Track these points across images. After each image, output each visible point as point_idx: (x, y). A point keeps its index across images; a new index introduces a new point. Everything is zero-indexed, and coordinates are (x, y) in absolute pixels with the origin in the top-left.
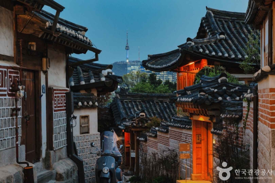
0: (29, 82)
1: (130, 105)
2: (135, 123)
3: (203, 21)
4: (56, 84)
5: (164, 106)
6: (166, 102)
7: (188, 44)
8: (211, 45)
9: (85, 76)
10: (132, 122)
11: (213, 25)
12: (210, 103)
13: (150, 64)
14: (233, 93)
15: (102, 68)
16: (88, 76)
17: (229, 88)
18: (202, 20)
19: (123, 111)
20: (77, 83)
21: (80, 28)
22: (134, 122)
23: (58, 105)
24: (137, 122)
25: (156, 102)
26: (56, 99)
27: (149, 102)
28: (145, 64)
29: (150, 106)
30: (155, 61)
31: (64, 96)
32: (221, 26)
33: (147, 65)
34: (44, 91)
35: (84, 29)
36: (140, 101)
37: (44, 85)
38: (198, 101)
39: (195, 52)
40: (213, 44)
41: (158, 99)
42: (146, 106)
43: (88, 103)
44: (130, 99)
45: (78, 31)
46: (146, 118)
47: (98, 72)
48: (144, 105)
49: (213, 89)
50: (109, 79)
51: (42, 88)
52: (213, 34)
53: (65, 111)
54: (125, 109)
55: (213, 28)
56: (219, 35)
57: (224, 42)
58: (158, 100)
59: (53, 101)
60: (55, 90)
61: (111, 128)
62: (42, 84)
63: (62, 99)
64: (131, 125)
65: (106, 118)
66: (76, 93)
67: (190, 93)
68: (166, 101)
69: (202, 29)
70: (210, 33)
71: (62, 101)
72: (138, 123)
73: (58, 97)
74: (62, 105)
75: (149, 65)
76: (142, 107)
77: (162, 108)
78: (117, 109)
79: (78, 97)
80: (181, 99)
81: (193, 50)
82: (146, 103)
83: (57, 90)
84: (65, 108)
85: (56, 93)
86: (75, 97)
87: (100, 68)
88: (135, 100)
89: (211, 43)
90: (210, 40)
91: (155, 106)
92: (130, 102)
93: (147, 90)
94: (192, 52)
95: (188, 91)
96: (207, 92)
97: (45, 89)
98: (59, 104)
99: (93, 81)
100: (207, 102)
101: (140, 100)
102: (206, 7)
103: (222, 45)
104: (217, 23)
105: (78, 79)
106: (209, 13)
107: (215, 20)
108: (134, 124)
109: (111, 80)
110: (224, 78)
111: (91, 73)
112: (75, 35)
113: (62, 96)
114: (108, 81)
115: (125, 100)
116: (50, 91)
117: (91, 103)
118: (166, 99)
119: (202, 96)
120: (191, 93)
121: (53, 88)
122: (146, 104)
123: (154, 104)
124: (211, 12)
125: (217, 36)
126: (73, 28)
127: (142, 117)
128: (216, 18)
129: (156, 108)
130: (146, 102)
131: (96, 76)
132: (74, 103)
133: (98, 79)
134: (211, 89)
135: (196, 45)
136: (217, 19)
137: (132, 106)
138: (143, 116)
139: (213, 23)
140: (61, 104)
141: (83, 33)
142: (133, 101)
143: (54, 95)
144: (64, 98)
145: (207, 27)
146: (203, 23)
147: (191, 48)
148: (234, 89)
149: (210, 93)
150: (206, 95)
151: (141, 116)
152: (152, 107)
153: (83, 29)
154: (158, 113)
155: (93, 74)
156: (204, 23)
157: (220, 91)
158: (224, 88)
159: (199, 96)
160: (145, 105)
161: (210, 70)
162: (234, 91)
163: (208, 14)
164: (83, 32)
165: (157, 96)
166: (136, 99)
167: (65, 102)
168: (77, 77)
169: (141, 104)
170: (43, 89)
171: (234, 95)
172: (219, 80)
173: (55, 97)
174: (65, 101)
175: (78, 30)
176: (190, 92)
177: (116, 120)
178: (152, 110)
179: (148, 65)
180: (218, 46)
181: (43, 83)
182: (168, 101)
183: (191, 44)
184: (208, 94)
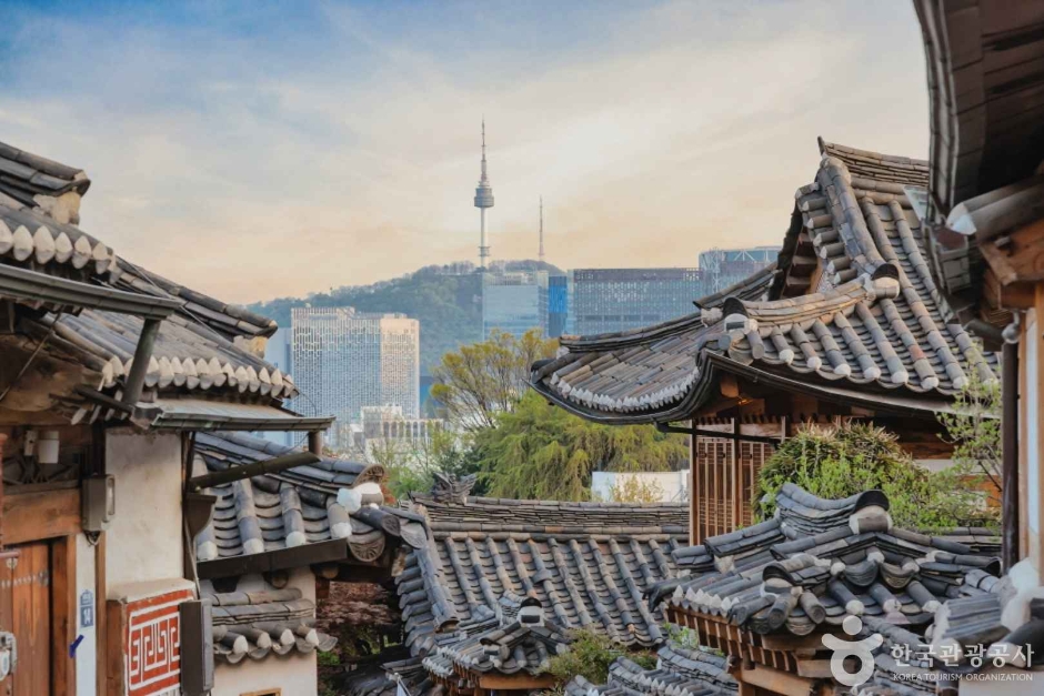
0: (27, 591)
1: (477, 558)
2: (495, 653)
3: (806, 206)
4: (139, 575)
5: (635, 561)
6: (643, 543)
7: (730, 326)
8: (832, 325)
9: (265, 513)
10: (486, 648)
11: (845, 226)
12: (812, 628)
13: (567, 381)
14: (914, 579)
15: (342, 478)
16: (275, 511)
17: (897, 554)
18: (799, 201)
19: (442, 587)
20: (231, 544)
21: (243, 324)
22: (494, 648)
23: (148, 668)
24: (506, 652)
25: (599, 542)
26: (136, 643)
27: (566, 543)
28: (545, 381)
29: (573, 559)
30: (592, 368)
31: (173, 622)
32: (882, 228)
33: (553, 382)
34: (88, 619)
35: (260, 326)
36: (527, 535)
37: (87, 592)
38: (758, 616)
39: (758, 363)
40: (843, 321)
41: (610, 529)
42: (553, 561)
43: (275, 637)
44: (478, 526)
45: (235, 335)
46: (545, 633)
47: (322, 496)
48: (541, 559)
49: (826, 562)
50: (368, 528)
51: (82, 604)
52: (849, 272)
53: (177, 686)
54: (454, 573)
55: (849, 241)
56: (875, 276)
57: (893, 310)
58: (610, 534)
59: (126, 657)
60: (134, 606)
61: (387, 665)
62: (80, 591)
63: (162, 638)
64: (481, 662)
65: (366, 617)
66: (225, 598)
67: (728, 567)
68: (645, 538)
69: (801, 239)
70: (831, 266)
71: (162, 645)
72: (512, 655)
73: (148, 631)
74: (163, 663)
75: (565, 387)
76: (533, 565)
77: (627, 570)
78: (418, 575)
79: (233, 611)
80: (690, 595)
81: (751, 356)
82: (550, 546)
83: (145, 604)
84: (178, 671)
85: (137, 621)
86: (221, 612)
87: (329, 476)
88: (504, 530)
89: (835, 314)
90: (830, 302)
91: (594, 562)
92: (476, 540)
93: (574, 425)
94: (747, 364)
95: (720, 557)
96: (795, 577)
97: (91, 608)
98: (151, 660)
99: (298, 538)
100: (795, 624)
101: (524, 531)
102: (820, 139)
103: (886, 322)
104: (867, 217)
105: (236, 527)
106: (832, 168)
107: (860, 199)
108: (492, 658)
109: (376, 535)
110: (873, 511)
111: (291, 500)
112: (224, 378)
113: (163, 626)
114: (361, 539)
115: (455, 535)
116: (111, 613)
117: (288, 637)
118: (645, 529)
119: (777, 596)
120: (737, 566)
121: (124, 600)
122: (551, 552)
123: (591, 551)
124: (839, 163)
125: (863, 282)
126: (214, 324)
127: (529, 625)
128: (862, 193)
129: (599, 573)
130: (553, 541)
131: (313, 513)
132: (215, 642)
133: (319, 526)
134: (816, 560)
135: (766, 332)
136: (869, 193)
137: (486, 562)
138: (535, 619)
139: (849, 219)
140: (161, 657)
141: (258, 343)
142: (491, 534)
143: (133, 628)
144: (173, 630)
145: (819, 236)
146: (804, 216)
147: (744, 346)
148: (920, 561)
149: (813, 581)
150: (794, 590)
151: (526, 619)
152: (581, 567)
153: (256, 329)
154: (606, 594)
155: (299, 506)
156: (806, 212)
157: (858, 569)
158: (876, 556)
159: (763, 594)
160: (548, 557)
161: (824, 446)
162: (917, 569)
163: (826, 174)
164: (256, 339)
165: (602, 513)
166: (505, 527)
167: (177, 645)
168: (229, 514)
169: (529, 552)
170: (82, 610)
171: (918, 588)
172: (855, 522)
173: (136, 635)
174: (175, 640)
175: (233, 331)
176: (728, 559)
177: (414, 628)
178: (582, 583)
179: (560, 385)
180: (865, 331)
181: (84, 582)
182: (655, 536)
183: (740, 325)
184: (804, 586)
